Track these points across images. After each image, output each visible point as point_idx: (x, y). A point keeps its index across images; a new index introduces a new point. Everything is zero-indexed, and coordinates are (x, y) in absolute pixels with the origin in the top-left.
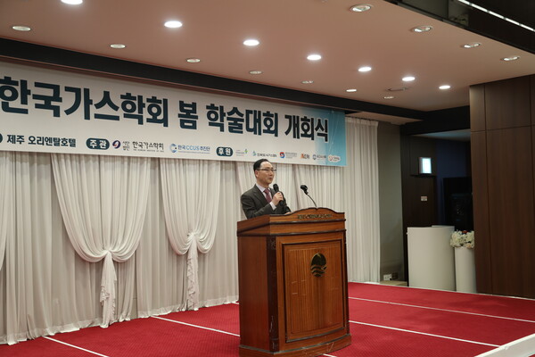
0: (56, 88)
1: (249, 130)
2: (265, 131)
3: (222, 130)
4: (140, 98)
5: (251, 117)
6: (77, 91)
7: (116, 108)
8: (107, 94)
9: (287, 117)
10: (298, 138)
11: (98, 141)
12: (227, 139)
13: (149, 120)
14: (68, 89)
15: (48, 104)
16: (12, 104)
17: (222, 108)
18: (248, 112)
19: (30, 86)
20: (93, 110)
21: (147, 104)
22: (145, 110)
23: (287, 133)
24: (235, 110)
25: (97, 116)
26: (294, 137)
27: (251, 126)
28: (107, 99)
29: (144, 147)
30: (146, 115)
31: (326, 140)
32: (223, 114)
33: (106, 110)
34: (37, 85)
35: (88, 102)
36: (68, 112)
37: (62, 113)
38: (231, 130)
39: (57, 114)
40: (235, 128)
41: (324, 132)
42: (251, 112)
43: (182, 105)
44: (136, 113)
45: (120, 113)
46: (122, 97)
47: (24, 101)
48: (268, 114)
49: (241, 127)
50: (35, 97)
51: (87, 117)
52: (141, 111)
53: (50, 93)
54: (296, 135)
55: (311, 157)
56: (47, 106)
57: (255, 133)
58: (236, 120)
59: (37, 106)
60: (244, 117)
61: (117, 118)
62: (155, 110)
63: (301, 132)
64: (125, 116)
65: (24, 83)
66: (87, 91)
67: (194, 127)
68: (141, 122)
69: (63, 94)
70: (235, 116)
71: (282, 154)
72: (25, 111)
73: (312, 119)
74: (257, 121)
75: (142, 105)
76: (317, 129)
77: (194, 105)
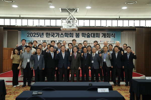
0: (54, 33)
1: (91, 37)
2: (96, 37)
3: (85, 37)
4: (68, 33)
5: (92, 35)
6: (57, 33)
7: (64, 35)
8: (62, 33)
9: (102, 34)
10: (105, 38)
11: (60, 41)
12: (86, 39)
13: (69, 37)
14: (56, 33)
15: (53, 36)
16: (48, 36)
17: (85, 33)
18: (91, 34)
19: (50, 34)
20: (60, 36)
21: (69, 34)
22: (69, 35)
23: (102, 37)
24: (88, 33)
25: (60, 37)
26: (104, 37)
27: (92, 36)
28: (62, 34)
29: (68, 41)
30: (69, 36)
31: (114, 38)
32: (85, 35)
33: (62, 36)
34: (51, 33)
35: (59, 35)
36: (56, 37)
37: (55, 37)
38: (87, 37)
39: (54, 37)
40: (88, 37)
41: (114, 36)
42: (92, 33)
43: (76, 34)
44: (67, 36)
45: (64, 36)
46: (65, 33)
47: (49, 36)
48: (97, 34)
49: (90, 36)
50: (51, 35)
51: (59, 37)
52: (68, 35)
53: (53, 34)
54: (105, 37)
55: (109, 41)
56: (52, 36)
57: (93, 37)
58: (88, 35)
59: (51, 36)
60: (91, 35)
61: (64, 37)
62: (71, 35)
63: (106, 36)
64: (65, 36)
65: (49, 33)
66: (59, 33)
67: (79, 37)
68: (68, 37)
69: (55, 34)
70: (88, 34)
71: (101, 41)
72: (49, 37)
73: (110, 34)
74: (94, 35)
75: (68, 34)
76: (111, 36)
77: (79, 34)
